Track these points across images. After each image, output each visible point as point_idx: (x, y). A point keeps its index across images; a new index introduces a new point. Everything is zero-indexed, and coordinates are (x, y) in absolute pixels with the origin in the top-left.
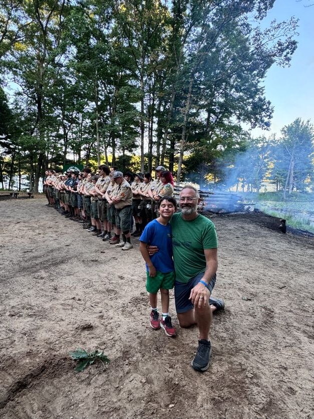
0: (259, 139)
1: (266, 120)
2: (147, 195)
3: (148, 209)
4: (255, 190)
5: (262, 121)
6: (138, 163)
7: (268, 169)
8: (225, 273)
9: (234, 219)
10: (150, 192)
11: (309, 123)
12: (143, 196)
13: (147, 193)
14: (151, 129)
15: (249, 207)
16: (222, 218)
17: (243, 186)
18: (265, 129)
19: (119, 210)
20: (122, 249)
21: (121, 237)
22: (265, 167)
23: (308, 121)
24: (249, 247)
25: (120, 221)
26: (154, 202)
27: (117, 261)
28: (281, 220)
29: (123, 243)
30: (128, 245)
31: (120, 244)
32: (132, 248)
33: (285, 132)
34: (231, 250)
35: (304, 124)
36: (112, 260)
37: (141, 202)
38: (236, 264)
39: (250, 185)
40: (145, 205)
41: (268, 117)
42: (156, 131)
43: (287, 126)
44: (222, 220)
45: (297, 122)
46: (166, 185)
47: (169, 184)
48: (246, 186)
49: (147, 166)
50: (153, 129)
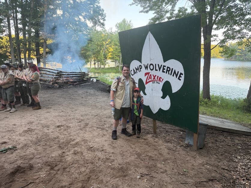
0: (102, 31)
1: (102, 21)
2: (22, 78)
3: (24, 86)
4: (102, 66)
5: (100, 22)
6: (6, 47)
7: (109, 52)
8: (71, 115)
9: (83, 88)
10: (24, 76)
11: (131, 23)
12: (19, 79)
13: (23, 77)
14: (15, 19)
15: (93, 80)
16: (76, 88)
17: (95, 64)
18: (102, 27)
19: (6, 89)
20: (10, 112)
21: (7, 105)
22: (108, 50)
23: (130, 21)
24: (87, 102)
25: (7, 95)
26: (28, 83)
27: (9, 118)
28: (108, 86)
29: (10, 109)
30: (13, 110)
31: (8, 110)
32: (17, 111)
33: (118, 27)
34: (77, 104)
35: (128, 23)
36: (5, 119)
37: (19, 83)
38: (78, 110)
39: (99, 63)
40: (21, 84)
41: (103, 20)
42: (20, 20)
43: (119, 23)
44: (76, 89)
45: (124, 21)
46: (34, 73)
47: (36, 72)
48: (97, 64)
49: (16, 49)
50: (18, 18)
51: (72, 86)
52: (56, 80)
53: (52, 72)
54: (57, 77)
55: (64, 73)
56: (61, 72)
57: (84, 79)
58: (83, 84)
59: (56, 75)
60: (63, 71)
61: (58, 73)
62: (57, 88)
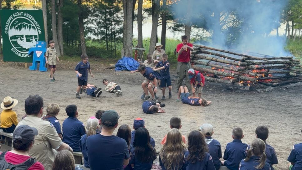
51: (272, 88)
52: (239, 75)
53: (229, 58)
54: (243, 68)
55: (255, 61)
56: (249, 58)
57: (291, 73)
58: (291, 85)
59: (242, 65)
60: (253, 57)
61: (243, 61)
62: (246, 91)
